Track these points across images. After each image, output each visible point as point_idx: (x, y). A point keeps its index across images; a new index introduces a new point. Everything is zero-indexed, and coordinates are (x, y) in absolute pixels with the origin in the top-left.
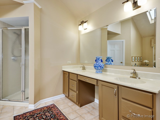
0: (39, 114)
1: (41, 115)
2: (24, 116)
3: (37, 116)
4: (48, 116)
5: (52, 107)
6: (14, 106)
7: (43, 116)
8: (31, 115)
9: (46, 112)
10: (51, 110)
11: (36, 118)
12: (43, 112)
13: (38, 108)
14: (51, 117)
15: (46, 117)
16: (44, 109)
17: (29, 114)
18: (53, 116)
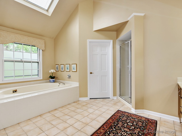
0: (134, 119)
1: (134, 121)
2: (124, 113)
3: (130, 119)
4: (139, 125)
5: (150, 122)
6: (124, 104)
7: (135, 122)
8: (128, 116)
9: (140, 122)
10: (146, 123)
11: (129, 119)
12: (138, 120)
13: (138, 115)
14: (140, 128)
15: (137, 125)
16: (141, 119)
17: (127, 115)
18: (142, 128)
